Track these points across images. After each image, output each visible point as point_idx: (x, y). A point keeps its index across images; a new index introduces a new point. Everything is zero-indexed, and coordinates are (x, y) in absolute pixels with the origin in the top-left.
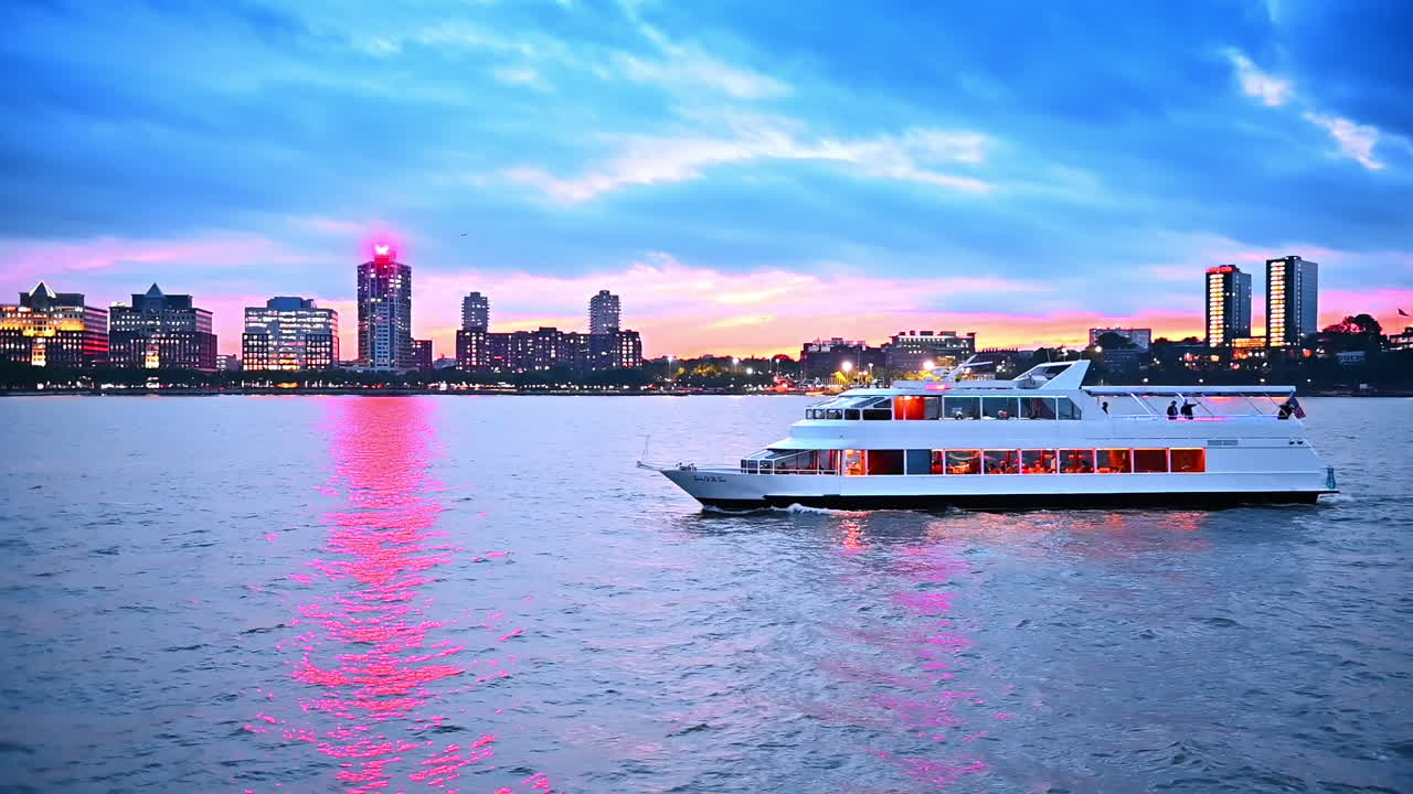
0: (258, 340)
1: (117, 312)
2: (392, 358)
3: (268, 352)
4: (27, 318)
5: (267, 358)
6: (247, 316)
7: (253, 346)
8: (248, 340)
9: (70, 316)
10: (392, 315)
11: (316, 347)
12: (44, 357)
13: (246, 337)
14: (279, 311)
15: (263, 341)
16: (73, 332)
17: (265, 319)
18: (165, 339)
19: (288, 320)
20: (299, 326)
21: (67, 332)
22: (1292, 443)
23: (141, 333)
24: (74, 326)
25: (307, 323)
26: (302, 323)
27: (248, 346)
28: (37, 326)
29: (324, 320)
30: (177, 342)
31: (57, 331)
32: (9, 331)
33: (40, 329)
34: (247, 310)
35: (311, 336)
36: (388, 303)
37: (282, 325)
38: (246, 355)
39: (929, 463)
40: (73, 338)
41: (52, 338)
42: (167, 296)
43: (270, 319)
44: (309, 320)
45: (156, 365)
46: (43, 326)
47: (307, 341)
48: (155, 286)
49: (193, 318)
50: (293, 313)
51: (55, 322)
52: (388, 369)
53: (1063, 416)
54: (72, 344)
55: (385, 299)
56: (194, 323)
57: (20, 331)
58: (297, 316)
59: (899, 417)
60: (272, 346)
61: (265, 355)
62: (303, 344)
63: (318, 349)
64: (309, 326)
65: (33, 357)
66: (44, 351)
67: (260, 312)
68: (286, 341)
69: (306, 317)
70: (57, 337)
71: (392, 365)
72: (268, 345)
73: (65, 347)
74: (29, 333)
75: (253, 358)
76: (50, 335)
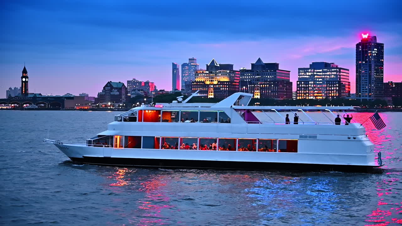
0: (304, 84)
1: (244, 72)
2: (370, 92)
3: (308, 90)
4: (207, 76)
5: (308, 93)
6: (299, 72)
7: (302, 87)
8: (299, 84)
9: (224, 74)
10: (370, 70)
11: (331, 87)
12: (213, 94)
13: (298, 83)
14: (314, 69)
15: (306, 85)
16: (224, 82)
17: (308, 74)
18: (262, 85)
19: (320, 74)
20: (323, 76)
21: (222, 82)
22: (349, 138)
23: (252, 82)
24: (226, 79)
25: (327, 75)
26: (325, 75)
27: (299, 87)
28: (210, 80)
29: (335, 73)
30: (268, 85)
31: (218, 82)
32: (200, 82)
33: (212, 81)
34: (299, 69)
35: (329, 81)
36: (368, 64)
37: (316, 77)
38: (298, 92)
39: (153, 143)
40: (224, 85)
41: (216, 85)
42: (265, 64)
43: (310, 74)
44: (328, 73)
45: (259, 97)
46: (213, 79)
47: (327, 84)
48: (259, 59)
49: (275, 74)
50: (321, 70)
51: (218, 78)
52: (368, 98)
53: (222, 121)
54: (224, 87)
55: (366, 62)
56: (275, 77)
57: (204, 82)
58: (323, 72)
59: (140, 120)
60: (311, 87)
61: (307, 91)
62: (326, 85)
63: (333, 88)
64: (328, 77)
65: (209, 94)
66: (213, 91)
67: (305, 70)
68: (318, 84)
69: (327, 72)
70: (218, 84)
71: (370, 96)
72: (309, 87)
73: (221, 89)
74: (208, 83)
75: (302, 93)
76: (216, 84)
